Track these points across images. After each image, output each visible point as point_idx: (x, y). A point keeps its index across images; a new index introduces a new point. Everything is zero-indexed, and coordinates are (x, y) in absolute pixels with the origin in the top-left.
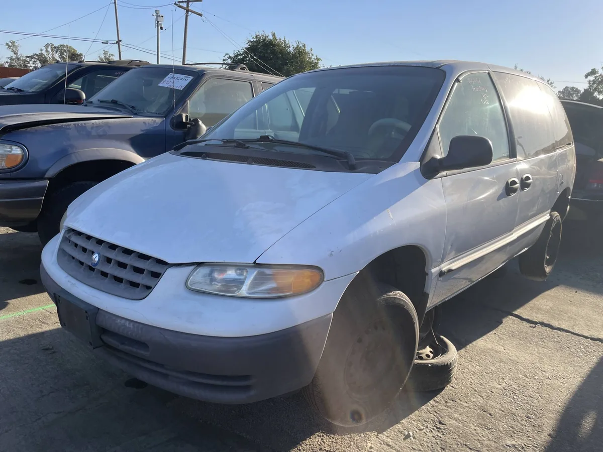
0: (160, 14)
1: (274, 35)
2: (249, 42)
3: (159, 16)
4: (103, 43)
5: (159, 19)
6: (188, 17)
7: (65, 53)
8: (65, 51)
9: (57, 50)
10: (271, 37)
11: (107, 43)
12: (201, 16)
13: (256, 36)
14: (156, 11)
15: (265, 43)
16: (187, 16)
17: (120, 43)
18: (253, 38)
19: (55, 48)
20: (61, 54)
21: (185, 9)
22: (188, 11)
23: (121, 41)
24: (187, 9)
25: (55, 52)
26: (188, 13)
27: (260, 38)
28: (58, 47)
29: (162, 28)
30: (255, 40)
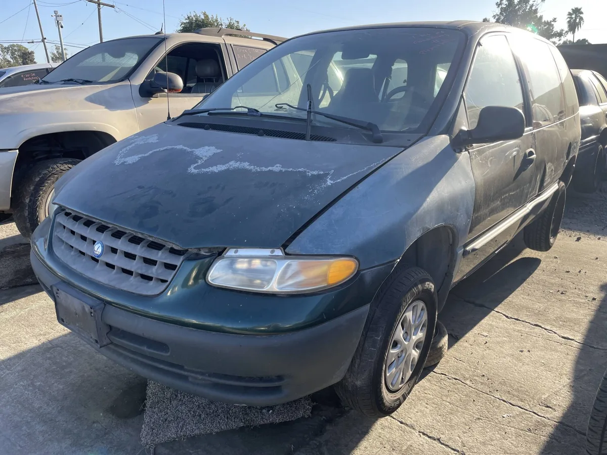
0: (59, 14)
1: (205, 14)
2: (182, 24)
3: (58, 16)
4: (28, 43)
5: (58, 18)
6: (101, 10)
7: (16, 53)
8: (15, 50)
9: (8, 51)
10: (203, 17)
11: (33, 42)
12: (114, 7)
13: (188, 17)
14: (55, 11)
15: (198, 24)
16: (99, 10)
17: (46, 41)
18: (186, 19)
19: (5, 48)
20: (13, 54)
21: (96, 3)
22: (99, 5)
23: (45, 39)
24: (98, 2)
25: (6, 53)
26: (100, 7)
27: (192, 18)
28: (8, 48)
29: (62, 27)
30: (187, 21)
